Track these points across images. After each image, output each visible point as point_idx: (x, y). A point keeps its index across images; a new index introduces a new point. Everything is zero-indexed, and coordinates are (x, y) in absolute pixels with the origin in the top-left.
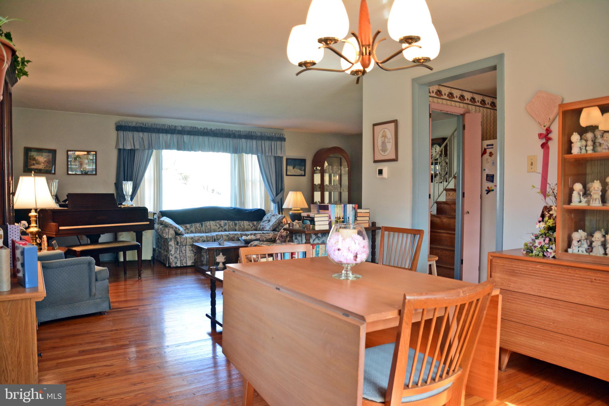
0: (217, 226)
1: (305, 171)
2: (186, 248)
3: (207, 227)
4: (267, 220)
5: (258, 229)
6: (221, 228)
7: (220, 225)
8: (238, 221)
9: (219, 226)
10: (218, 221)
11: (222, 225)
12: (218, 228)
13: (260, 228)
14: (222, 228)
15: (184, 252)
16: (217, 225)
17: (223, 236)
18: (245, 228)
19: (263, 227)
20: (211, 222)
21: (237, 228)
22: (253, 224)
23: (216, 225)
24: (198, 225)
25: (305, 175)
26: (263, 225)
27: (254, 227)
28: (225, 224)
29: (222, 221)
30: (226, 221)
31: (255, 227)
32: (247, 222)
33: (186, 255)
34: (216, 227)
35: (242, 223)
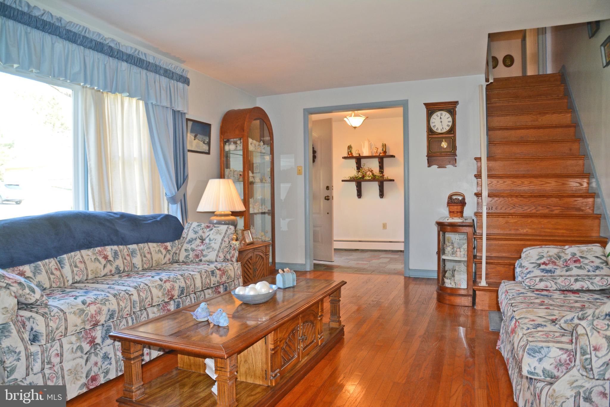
0: (100, 263)
1: (209, 144)
2: (61, 346)
3: (76, 266)
4: (196, 239)
5: (182, 258)
6: (109, 266)
7: (106, 257)
8: (137, 243)
9: (103, 262)
10: (99, 248)
11: (110, 258)
12: (102, 267)
13: (187, 257)
14: (111, 265)
15: (55, 360)
16: (100, 258)
17: (152, 288)
18: (154, 260)
19: (195, 253)
20: (84, 252)
21: (137, 261)
22: (166, 248)
23: (98, 260)
24: (52, 263)
25: (208, 153)
26: (193, 250)
27: (168, 256)
28: (116, 254)
29: (108, 248)
30: (115, 247)
31: (170, 254)
32: (155, 245)
33: (62, 369)
34: (97, 264)
35: (146, 247)
